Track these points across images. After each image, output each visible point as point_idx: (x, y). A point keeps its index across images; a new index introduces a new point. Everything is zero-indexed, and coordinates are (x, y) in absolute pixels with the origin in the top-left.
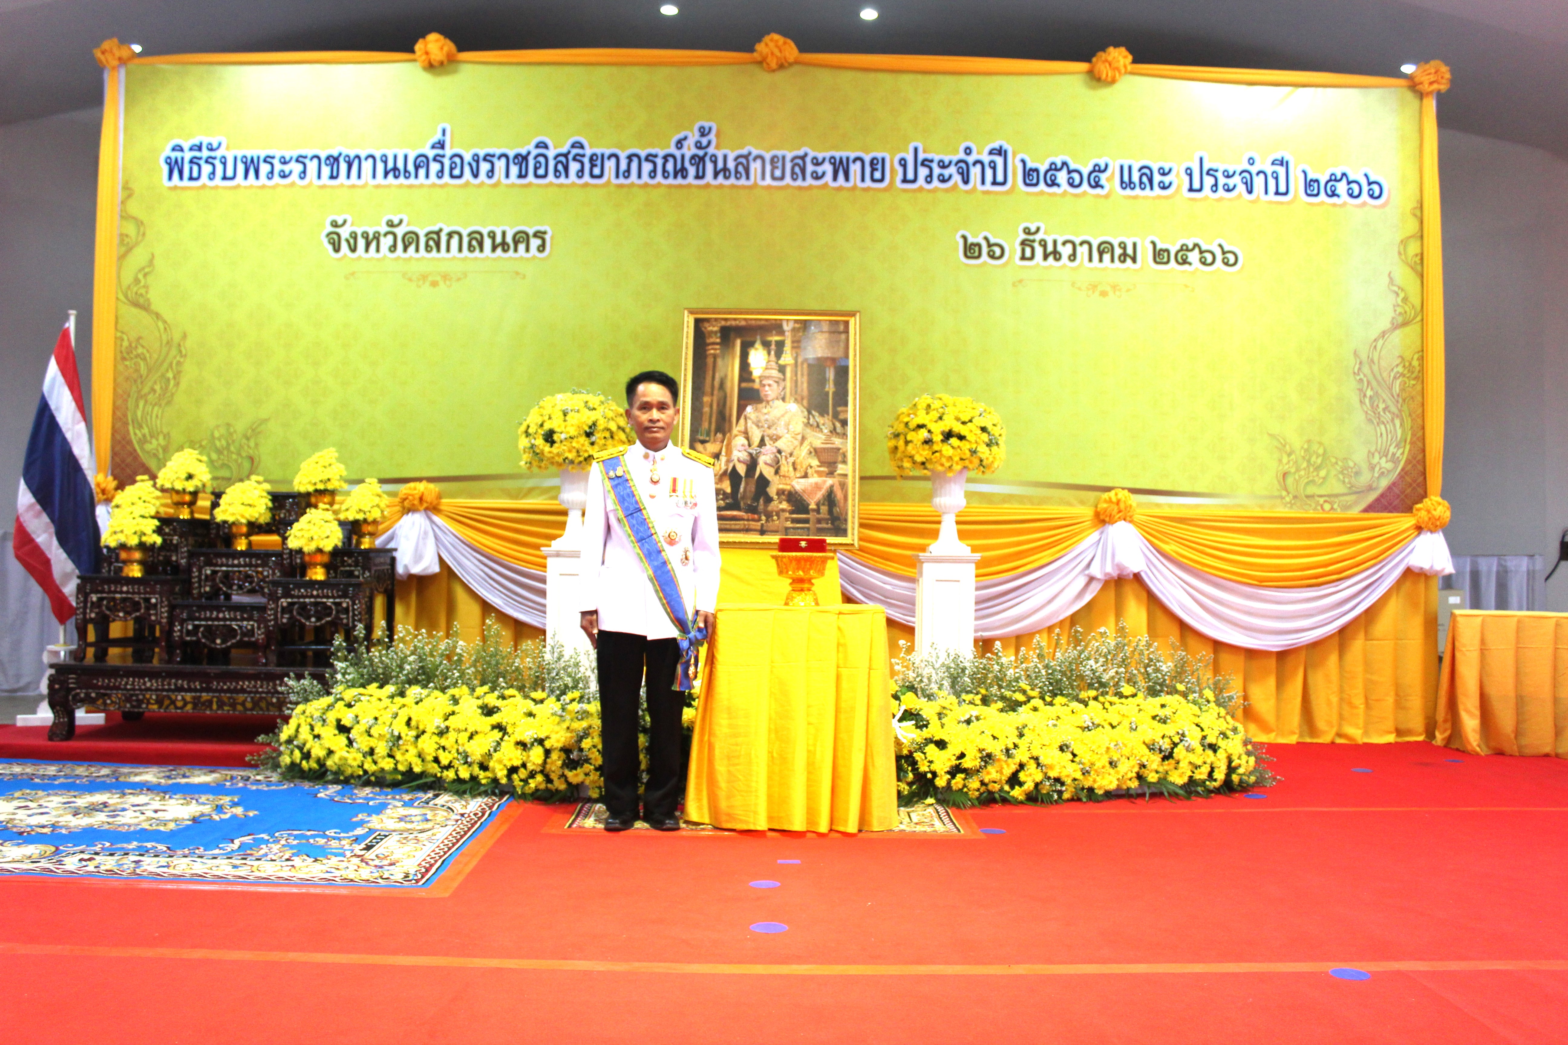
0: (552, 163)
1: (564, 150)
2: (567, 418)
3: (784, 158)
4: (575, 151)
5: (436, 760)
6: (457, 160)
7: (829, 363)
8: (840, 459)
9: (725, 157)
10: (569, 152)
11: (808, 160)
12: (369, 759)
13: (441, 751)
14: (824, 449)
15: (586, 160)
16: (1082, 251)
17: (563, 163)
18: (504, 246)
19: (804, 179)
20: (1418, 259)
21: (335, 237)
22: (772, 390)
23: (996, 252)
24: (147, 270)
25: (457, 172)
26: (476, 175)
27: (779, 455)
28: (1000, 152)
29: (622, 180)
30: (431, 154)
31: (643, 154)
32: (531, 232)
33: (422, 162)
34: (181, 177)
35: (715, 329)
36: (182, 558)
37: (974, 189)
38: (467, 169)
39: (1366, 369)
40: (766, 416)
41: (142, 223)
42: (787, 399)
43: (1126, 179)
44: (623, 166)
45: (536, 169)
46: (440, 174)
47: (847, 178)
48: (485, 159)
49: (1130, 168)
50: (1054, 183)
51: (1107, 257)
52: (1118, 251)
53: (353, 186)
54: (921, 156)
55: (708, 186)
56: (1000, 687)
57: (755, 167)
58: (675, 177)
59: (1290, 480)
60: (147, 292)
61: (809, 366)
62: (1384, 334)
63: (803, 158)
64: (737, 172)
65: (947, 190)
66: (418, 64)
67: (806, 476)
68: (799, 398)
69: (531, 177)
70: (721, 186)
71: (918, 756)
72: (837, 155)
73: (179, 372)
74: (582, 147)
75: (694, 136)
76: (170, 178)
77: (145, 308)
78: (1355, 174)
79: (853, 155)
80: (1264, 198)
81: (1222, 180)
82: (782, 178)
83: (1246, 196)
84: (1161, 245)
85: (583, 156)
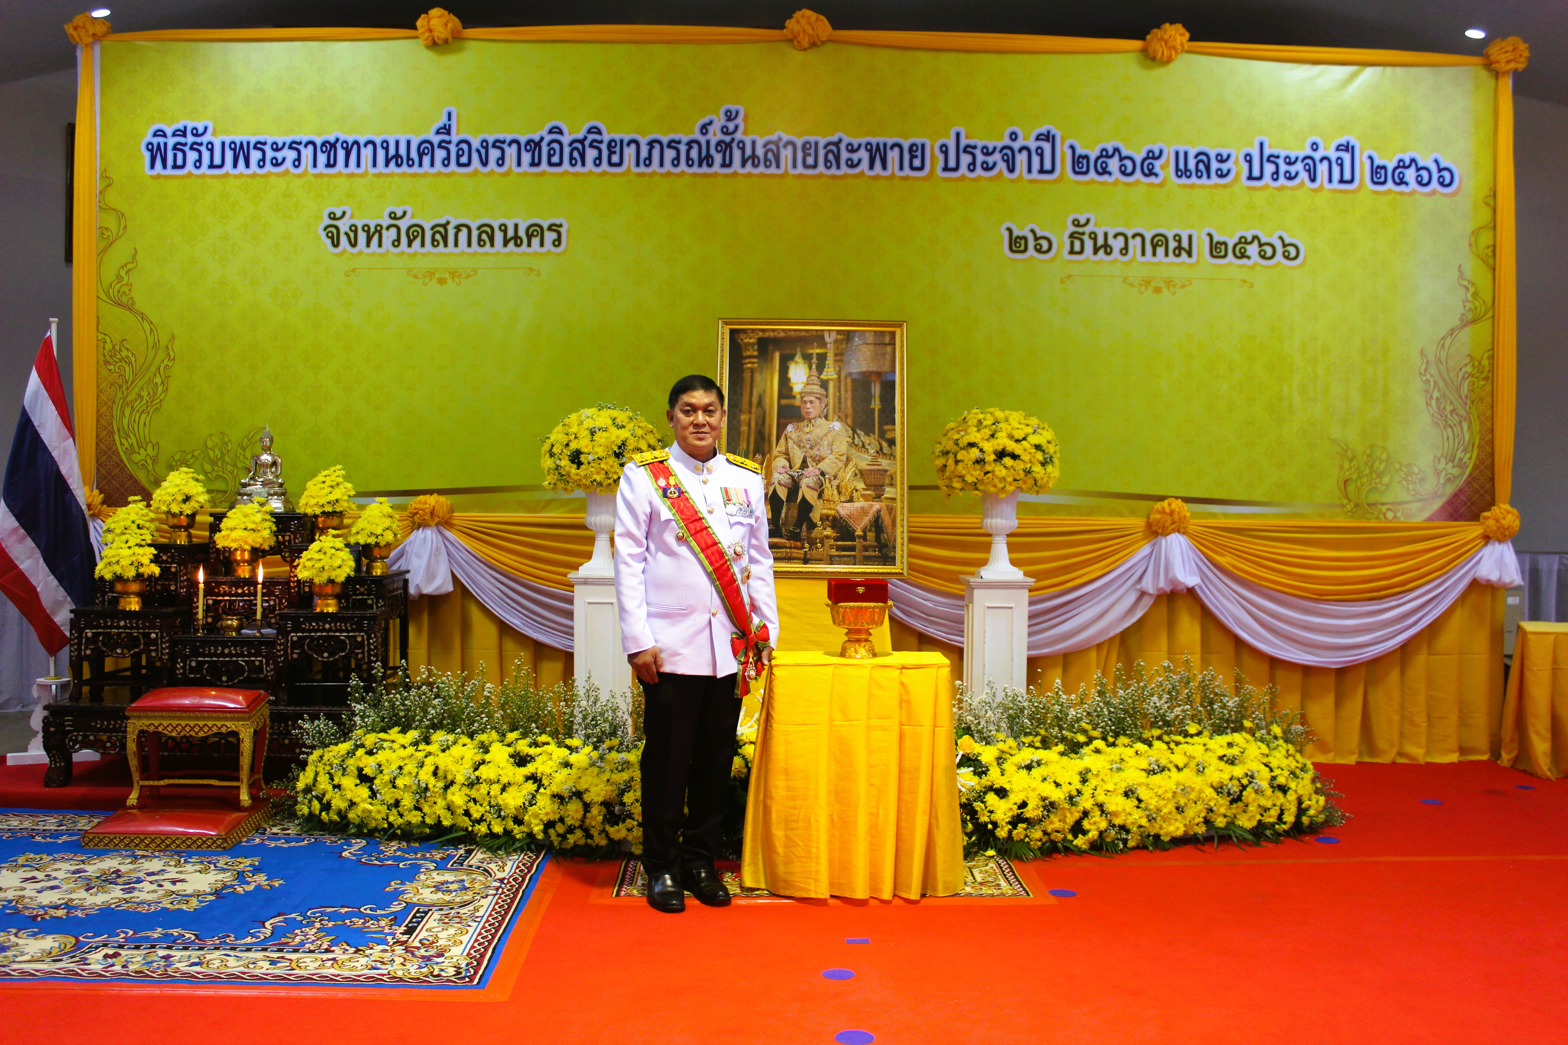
0: (567, 150)
1: (580, 136)
2: (595, 438)
3: (816, 144)
4: (591, 137)
5: (467, 813)
6: (464, 146)
7: (874, 378)
8: (887, 481)
9: (754, 143)
10: (585, 138)
11: (843, 146)
12: (394, 811)
13: (472, 804)
14: (871, 470)
15: (604, 147)
16: (1135, 244)
17: (579, 150)
18: (517, 240)
19: (838, 167)
20: (1490, 252)
21: (334, 230)
22: (814, 408)
23: (1044, 246)
24: (129, 266)
25: (464, 160)
26: (485, 164)
27: (822, 478)
28: (1048, 137)
29: (642, 169)
30: (436, 140)
31: (665, 140)
32: (545, 225)
33: (426, 149)
34: (164, 166)
35: (752, 341)
36: (182, 588)
37: (1020, 178)
38: (475, 156)
39: (1433, 370)
40: (809, 436)
41: (123, 215)
42: (830, 417)
43: (1181, 166)
44: (644, 153)
45: (550, 156)
46: (446, 162)
47: (884, 167)
48: (494, 146)
49: (1186, 154)
50: (1105, 172)
51: (1161, 251)
52: (1172, 245)
53: (352, 175)
54: (963, 142)
55: (735, 174)
56: (1061, 729)
57: (786, 154)
58: (700, 165)
59: (1351, 488)
60: (130, 290)
61: (853, 380)
62: (1452, 332)
63: (837, 144)
64: (766, 159)
65: (991, 179)
66: (420, 41)
67: (851, 500)
68: (843, 417)
69: (544, 165)
70: (750, 175)
71: (978, 805)
72: (874, 141)
73: (168, 377)
74: (599, 132)
75: (720, 121)
76: (152, 166)
77: (129, 307)
78: (1425, 160)
79: (890, 141)
80: (1328, 187)
81: (1283, 167)
82: (814, 166)
83: (1309, 185)
84: (1218, 238)
85: (601, 142)
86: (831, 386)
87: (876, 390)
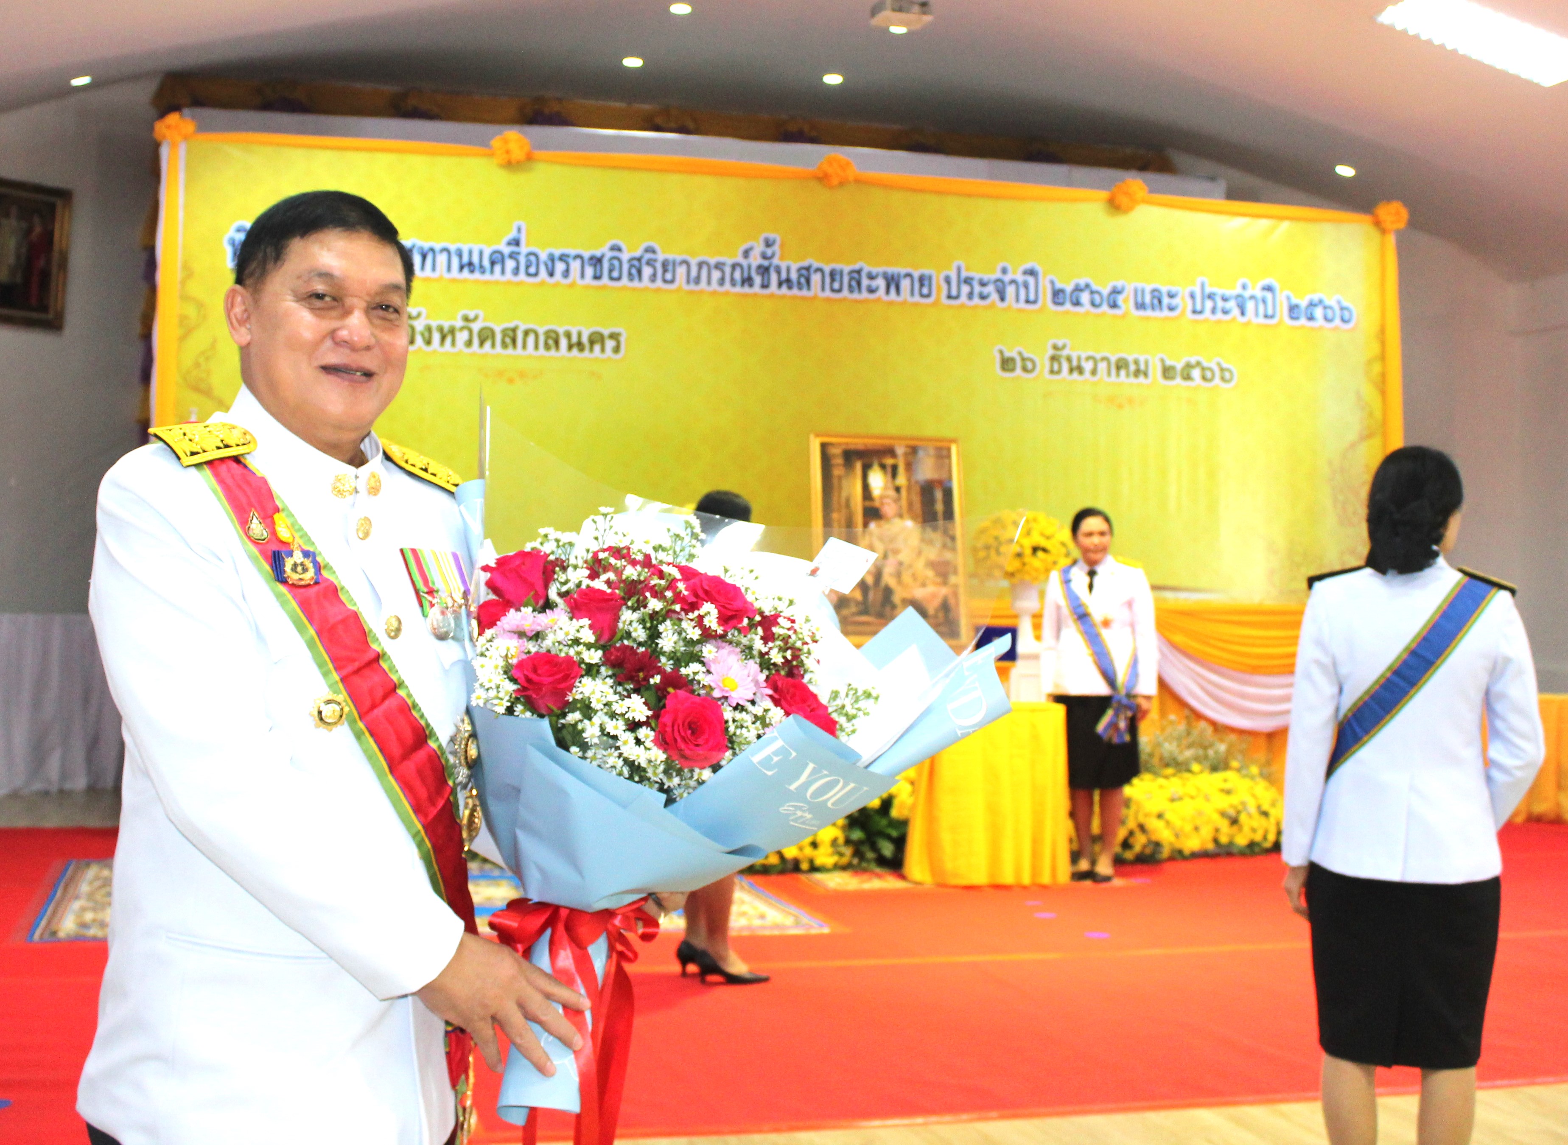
0: (625, 267)
1: (637, 254)
3: (842, 271)
4: (648, 256)
6: (533, 258)
7: (936, 485)
8: (952, 570)
9: (788, 269)
10: (642, 257)
11: (864, 275)
14: (938, 561)
15: (659, 265)
17: (636, 268)
18: (580, 345)
19: (860, 292)
20: (1380, 378)
23: (1029, 366)
24: (209, 355)
25: (532, 270)
26: (551, 274)
28: (1032, 272)
29: (692, 287)
30: (507, 250)
31: (712, 262)
32: (606, 334)
33: (497, 259)
35: (839, 452)
37: (1010, 306)
38: (543, 269)
39: (1338, 478)
41: (202, 305)
43: (1139, 300)
44: (694, 272)
45: (611, 271)
46: (516, 271)
47: (898, 293)
48: (560, 259)
49: (1143, 290)
50: (1077, 303)
51: (1123, 373)
52: (1132, 367)
53: (427, 279)
54: (964, 274)
55: (772, 296)
57: (816, 278)
58: (742, 285)
60: (208, 377)
61: (920, 487)
62: (1353, 445)
63: (859, 272)
64: (799, 283)
66: (494, 160)
69: (605, 280)
70: (783, 297)
72: (892, 270)
74: (654, 252)
75: (759, 248)
77: (206, 393)
78: (1330, 301)
79: (903, 271)
80: (1255, 321)
81: (1220, 304)
82: (840, 290)
83: (1240, 319)
84: (1169, 363)
85: (655, 260)
86: (904, 493)
87: (939, 495)
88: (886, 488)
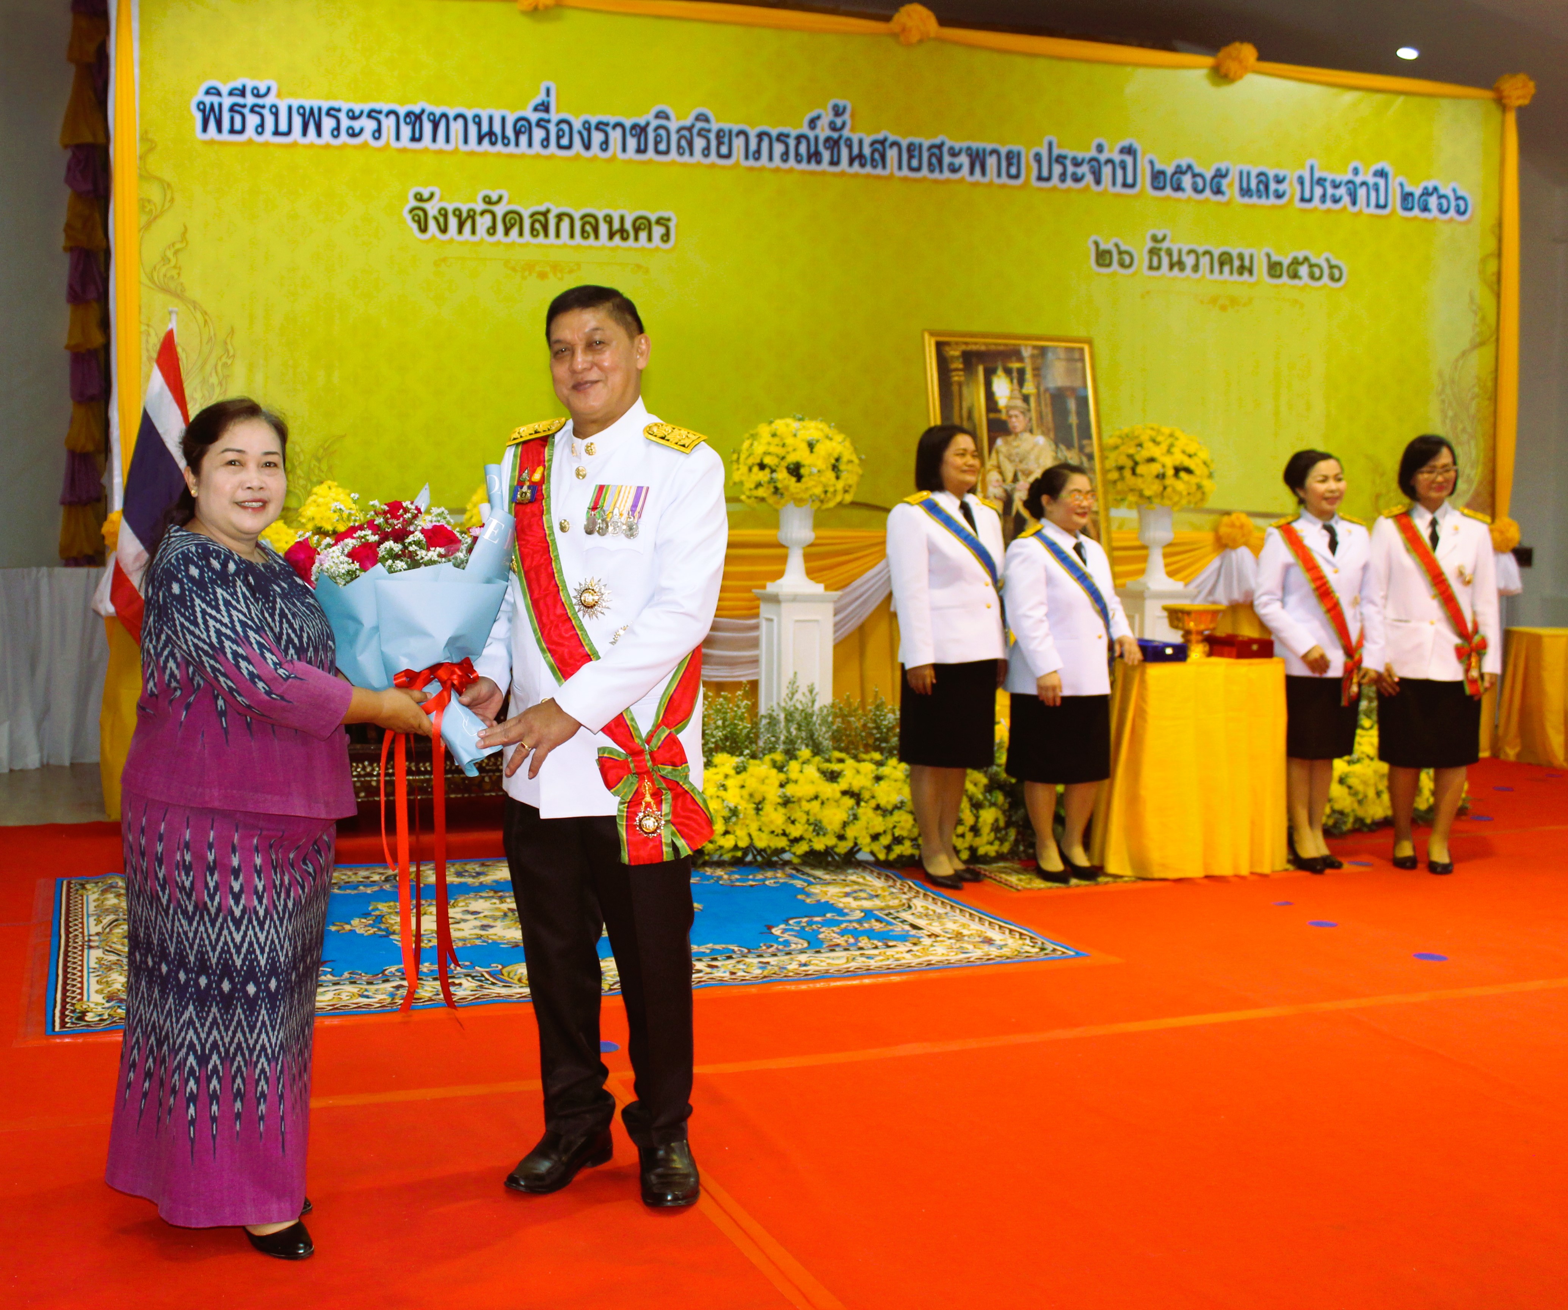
0: (674, 138)
1: (688, 123)
2: (813, 450)
3: (920, 146)
4: (699, 125)
6: (565, 127)
7: (1069, 393)
9: (861, 142)
10: (693, 126)
11: (945, 149)
15: (712, 136)
16: (1205, 261)
17: (686, 139)
18: (623, 233)
19: (941, 171)
20: (1494, 278)
21: (421, 214)
23: (1126, 261)
24: (178, 246)
25: (565, 141)
26: (587, 147)
28: (1129, 150)
29: (751, 162)
31: (774, 133)
32: (653, 219)
33: (522, 127)
34: (219, 129)
35: (957, 353)
37: (1106, 191)
38: (577, 139)
39: (1448, 391)
41: (169, 185)
43: (1245, 185)
44: (753, 146)
45: (657, 143)
46: (546, 143)
47: (983, 173)
48: (597, 128)
49: (1248, 174)
50: (1178, 188)
51: (1226, 269)
52: (1236, 263)
53: (440, 152)
54: (1056, 152)
55: (843, 174)
57: (892, 154)
58: (809, 161)
60: (179, 274)
61: (1051, 396)
62: (1463, 354)
63: (940, 147)
64: (873, 159)
65: (1080, 191)
69: (651, 153)
70: (856, 175)
72: (975, 145)
73: (227, 377)
74: (707, 120)
75: (827, 116)
76: (205, 129)
77: (179, 295)
78: (1446, 190)
79: (989, 147)
80: (1366, 211)
81: (1330, 191)
82: (919, 169)
83: (1350, 208)
84: (1275, 258)
85: (709, 131)
87: (1073, 405)
88: (1012, 398)
